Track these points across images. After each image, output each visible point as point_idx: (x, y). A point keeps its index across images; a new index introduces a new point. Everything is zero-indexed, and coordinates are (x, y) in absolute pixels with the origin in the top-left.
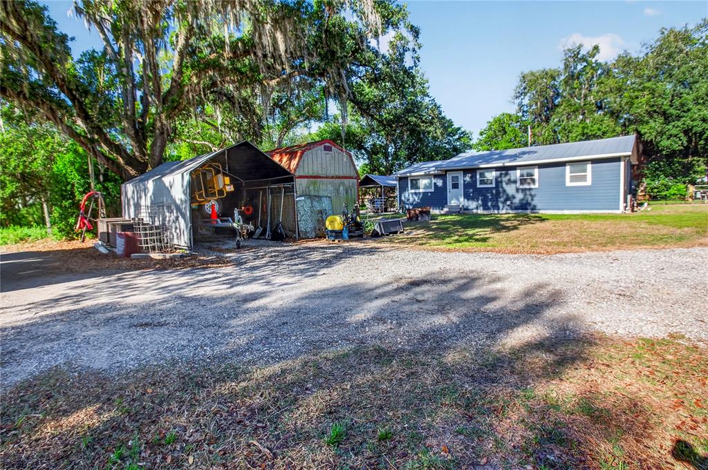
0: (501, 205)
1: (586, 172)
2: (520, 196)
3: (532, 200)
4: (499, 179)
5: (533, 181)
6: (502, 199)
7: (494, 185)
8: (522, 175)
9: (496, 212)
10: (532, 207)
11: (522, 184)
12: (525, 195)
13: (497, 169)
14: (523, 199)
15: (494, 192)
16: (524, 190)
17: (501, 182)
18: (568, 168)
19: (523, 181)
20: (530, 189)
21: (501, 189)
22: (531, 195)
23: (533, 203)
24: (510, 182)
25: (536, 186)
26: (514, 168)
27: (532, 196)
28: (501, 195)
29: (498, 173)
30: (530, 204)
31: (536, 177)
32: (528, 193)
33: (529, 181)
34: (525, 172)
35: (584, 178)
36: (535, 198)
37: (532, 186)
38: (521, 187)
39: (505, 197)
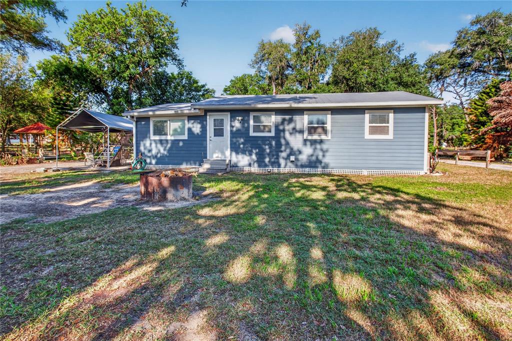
0: (282, 162)
2: (308, 151)
3: (324, 156)
4: (281, 128)
5: (325, 131)
6: (284, 154)
7: (273, 134)
8: (311, 123)
9: (276, 170)
10: (323, 165)
11: (310, 133)
12: (315, 149)
13: (278, 111)
14: (312, 155)
15: (274, 143)
16: (314, 142)
17: (284, 131)
18: (367, 116)
19: (312, 130)
20: (321, 142)
21: (283, 141)
22: (322, 150)
23: (326, 160)
24: (295, 131)
26: (301, 111)
27: (324, 152)
28: (283, 148)
29: (279, 118)
30: (321, 162)
31: (328, 126)
32: (318, 146)
33: (320, 130)
34: (315, 117)
35: (385, 131)
36: (327, 154)
37: (323, 137)
38: (310, 138)
39: (288, 151)
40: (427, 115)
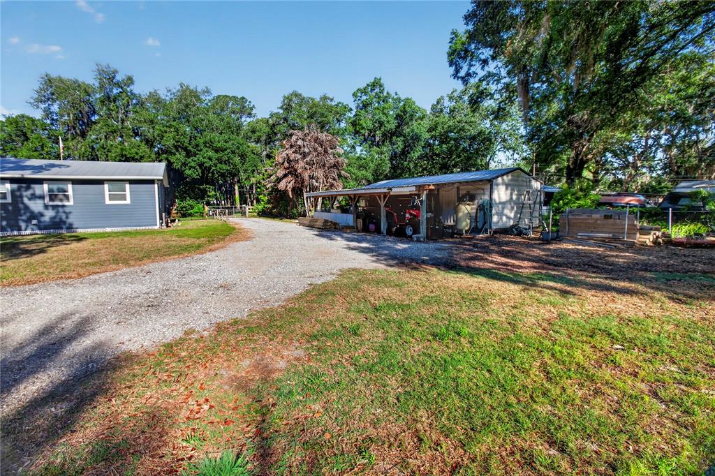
0: (23, 225)
1: (125, 191)
2: (49, 214)
3: (67, 218)
4: (18, 193)
5: (67, 198)
6: (24, 218)
7: (9, 200)
8: (50, 190)
9: (16, 233)
10: (67, 225)
11: (51, 199)
12: (58, 212)
13: (12, 181)
14: (55, 217)
15: (10, 208)
16: (54, 207)
17: (21, 196)
18: (106, 186)
19: (52, 197)
20: (63, 206)
21: (21, 206)
22: (65, 212)
23: (69, 221)
24: (34, 197)
25: (71, 203)
26: (40, 182)
27: (67, 214)
28: (22, 212)
29: (15, 186)
30: (65, 223)
31: (70, 193)
32: (61, 210)
33: (61, 197)
34: (55, 187)
35: (124, 198)
36: (71, 216)
37: (66, 203)
38: (51, 203)
39: (28, 214)
40: (156, 186)
